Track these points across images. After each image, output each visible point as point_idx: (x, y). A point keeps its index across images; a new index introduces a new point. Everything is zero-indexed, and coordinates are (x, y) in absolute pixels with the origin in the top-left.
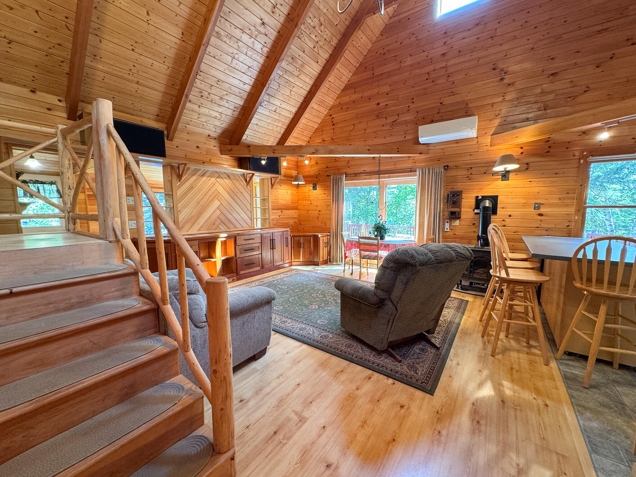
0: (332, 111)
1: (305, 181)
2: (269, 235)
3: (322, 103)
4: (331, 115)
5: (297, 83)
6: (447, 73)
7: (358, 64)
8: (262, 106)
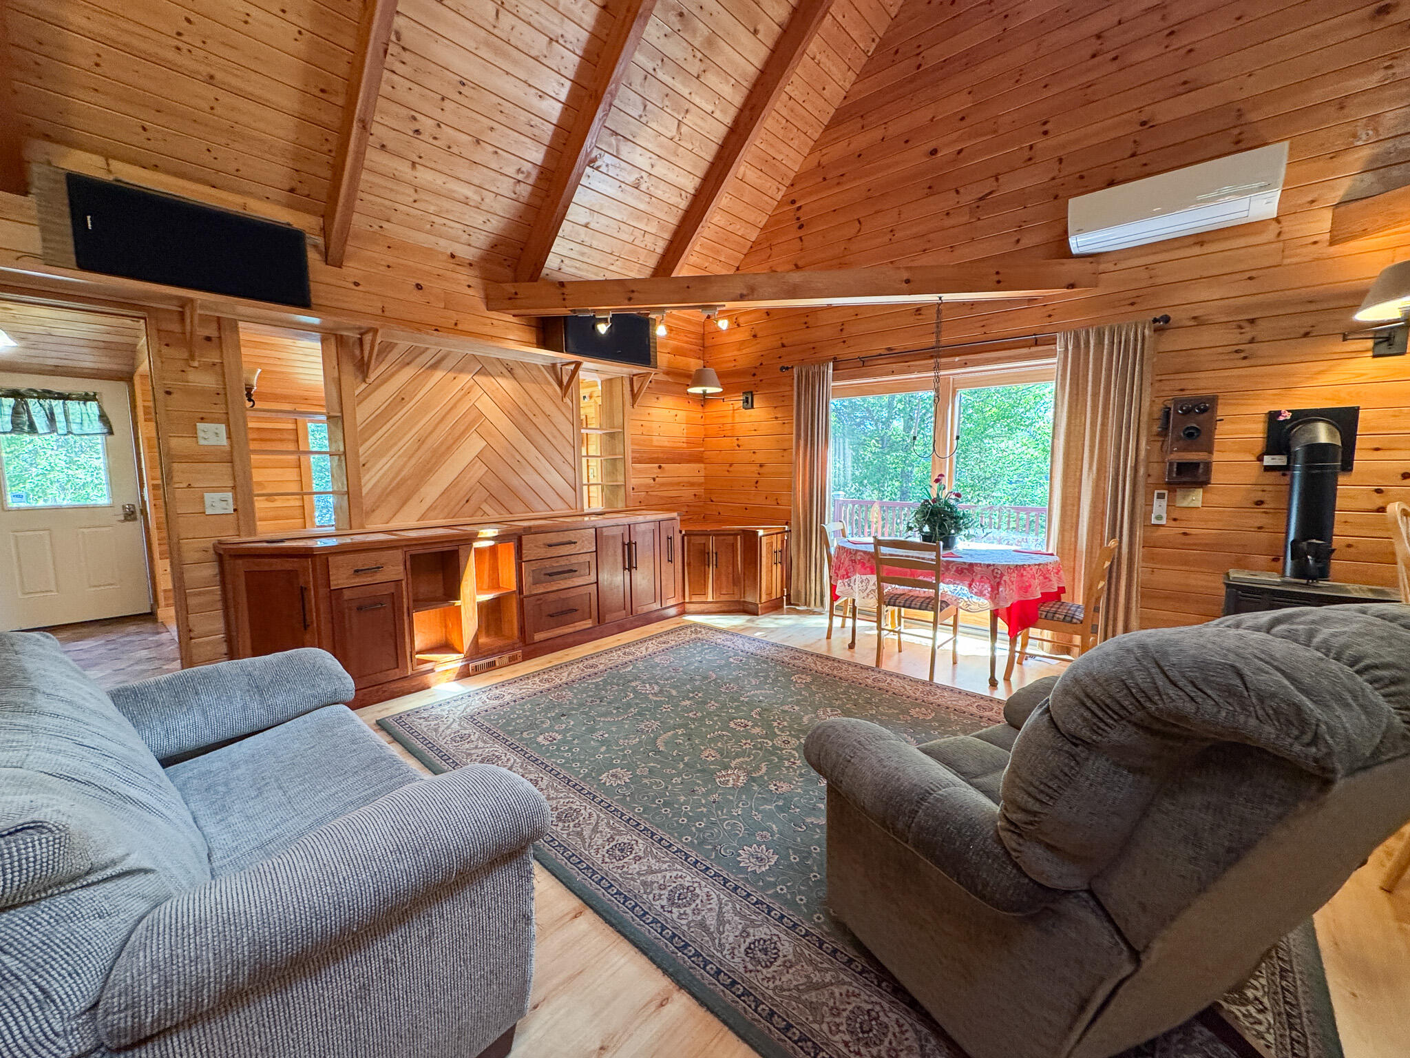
0: (797, 187)
1: (722, 385)
2: (617, 531)
3: (767, 164)
4: (793, 202)
5: (697, 100)
6: (1166, 24)
7: (874, 46)
8: (597, 169)
